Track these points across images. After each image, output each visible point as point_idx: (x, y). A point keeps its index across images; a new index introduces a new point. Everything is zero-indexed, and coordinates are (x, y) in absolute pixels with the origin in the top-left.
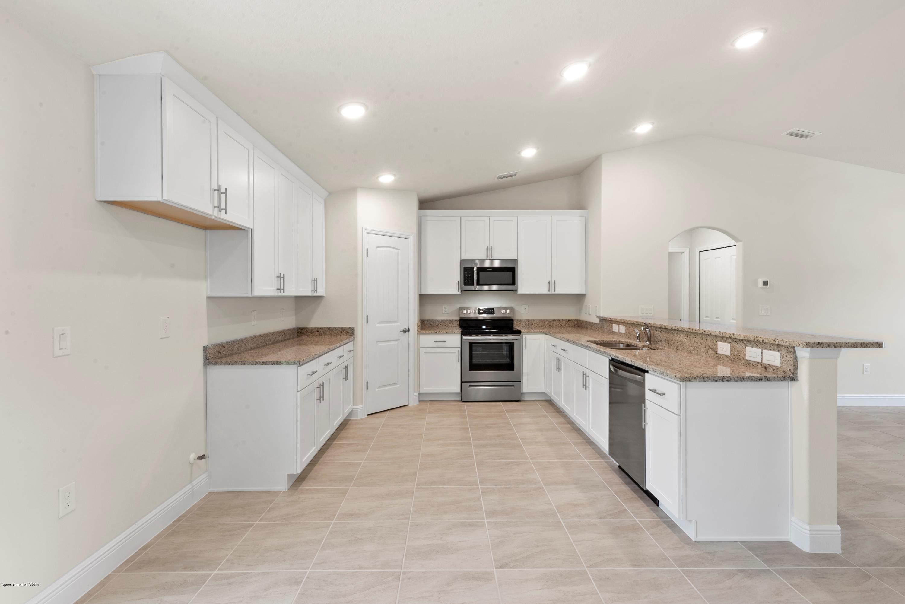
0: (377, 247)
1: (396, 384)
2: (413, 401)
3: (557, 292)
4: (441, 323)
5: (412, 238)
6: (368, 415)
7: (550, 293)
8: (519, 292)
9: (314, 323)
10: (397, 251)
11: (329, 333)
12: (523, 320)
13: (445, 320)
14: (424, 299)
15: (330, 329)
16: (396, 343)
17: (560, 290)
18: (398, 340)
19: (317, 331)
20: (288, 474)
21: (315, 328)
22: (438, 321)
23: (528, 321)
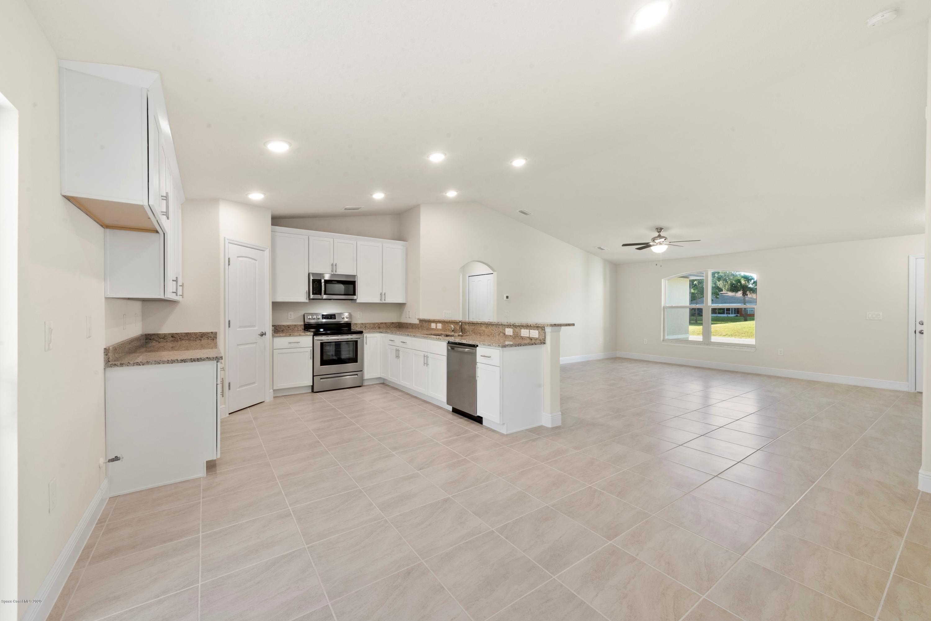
0: (238, 257)
1: (254, 383)
2: (268, 397)
3: (386, 302)
4: (287, 328)
5: (268, 250)
6: (229, 414)
7: (381, 302)
8: (358, 301)
9: (167, 329)
10: (255, 261)
11: (186, 338)
12: (358, 323)
13: (290, 325)
14: (276, 306)
15: (187, 334)
16: (254, 345)
17: (389, 300)
18: (256, 343)
19: (172, 337)
20: (207, 461)
21: (169, 334)
22: (283, 326)
23: (362, 324)
